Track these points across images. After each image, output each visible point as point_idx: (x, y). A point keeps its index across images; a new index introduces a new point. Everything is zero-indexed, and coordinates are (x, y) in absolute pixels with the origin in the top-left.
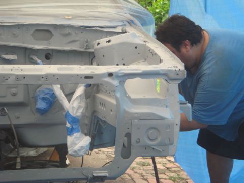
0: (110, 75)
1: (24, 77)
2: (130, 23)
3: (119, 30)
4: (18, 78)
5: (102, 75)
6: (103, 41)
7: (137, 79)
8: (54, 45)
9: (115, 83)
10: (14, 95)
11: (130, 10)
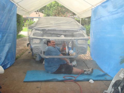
0: (75, 39)
1: (59, 39)
2: (81, 30)
3: (79, 31)
4: (58, 40)
5: (73, 39)
6: (75, 33)
7: (80, 40)
8: (67, 33)
9: (76, 41)
10: (59, 42)
11: (81, 27)
